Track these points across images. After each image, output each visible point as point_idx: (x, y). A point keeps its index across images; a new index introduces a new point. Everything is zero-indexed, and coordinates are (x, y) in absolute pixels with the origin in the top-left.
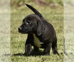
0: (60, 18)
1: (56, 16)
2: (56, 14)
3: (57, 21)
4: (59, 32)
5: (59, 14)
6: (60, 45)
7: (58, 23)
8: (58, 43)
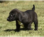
0: (40, 8)
1: (38, 6)
2: (37, 5)
3: (38, 10)
4: (39, 16)
5: (39, 5)
6: (40, 24)
7: (39, 11)
8: (39, 23)
